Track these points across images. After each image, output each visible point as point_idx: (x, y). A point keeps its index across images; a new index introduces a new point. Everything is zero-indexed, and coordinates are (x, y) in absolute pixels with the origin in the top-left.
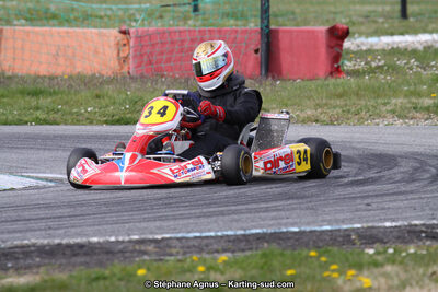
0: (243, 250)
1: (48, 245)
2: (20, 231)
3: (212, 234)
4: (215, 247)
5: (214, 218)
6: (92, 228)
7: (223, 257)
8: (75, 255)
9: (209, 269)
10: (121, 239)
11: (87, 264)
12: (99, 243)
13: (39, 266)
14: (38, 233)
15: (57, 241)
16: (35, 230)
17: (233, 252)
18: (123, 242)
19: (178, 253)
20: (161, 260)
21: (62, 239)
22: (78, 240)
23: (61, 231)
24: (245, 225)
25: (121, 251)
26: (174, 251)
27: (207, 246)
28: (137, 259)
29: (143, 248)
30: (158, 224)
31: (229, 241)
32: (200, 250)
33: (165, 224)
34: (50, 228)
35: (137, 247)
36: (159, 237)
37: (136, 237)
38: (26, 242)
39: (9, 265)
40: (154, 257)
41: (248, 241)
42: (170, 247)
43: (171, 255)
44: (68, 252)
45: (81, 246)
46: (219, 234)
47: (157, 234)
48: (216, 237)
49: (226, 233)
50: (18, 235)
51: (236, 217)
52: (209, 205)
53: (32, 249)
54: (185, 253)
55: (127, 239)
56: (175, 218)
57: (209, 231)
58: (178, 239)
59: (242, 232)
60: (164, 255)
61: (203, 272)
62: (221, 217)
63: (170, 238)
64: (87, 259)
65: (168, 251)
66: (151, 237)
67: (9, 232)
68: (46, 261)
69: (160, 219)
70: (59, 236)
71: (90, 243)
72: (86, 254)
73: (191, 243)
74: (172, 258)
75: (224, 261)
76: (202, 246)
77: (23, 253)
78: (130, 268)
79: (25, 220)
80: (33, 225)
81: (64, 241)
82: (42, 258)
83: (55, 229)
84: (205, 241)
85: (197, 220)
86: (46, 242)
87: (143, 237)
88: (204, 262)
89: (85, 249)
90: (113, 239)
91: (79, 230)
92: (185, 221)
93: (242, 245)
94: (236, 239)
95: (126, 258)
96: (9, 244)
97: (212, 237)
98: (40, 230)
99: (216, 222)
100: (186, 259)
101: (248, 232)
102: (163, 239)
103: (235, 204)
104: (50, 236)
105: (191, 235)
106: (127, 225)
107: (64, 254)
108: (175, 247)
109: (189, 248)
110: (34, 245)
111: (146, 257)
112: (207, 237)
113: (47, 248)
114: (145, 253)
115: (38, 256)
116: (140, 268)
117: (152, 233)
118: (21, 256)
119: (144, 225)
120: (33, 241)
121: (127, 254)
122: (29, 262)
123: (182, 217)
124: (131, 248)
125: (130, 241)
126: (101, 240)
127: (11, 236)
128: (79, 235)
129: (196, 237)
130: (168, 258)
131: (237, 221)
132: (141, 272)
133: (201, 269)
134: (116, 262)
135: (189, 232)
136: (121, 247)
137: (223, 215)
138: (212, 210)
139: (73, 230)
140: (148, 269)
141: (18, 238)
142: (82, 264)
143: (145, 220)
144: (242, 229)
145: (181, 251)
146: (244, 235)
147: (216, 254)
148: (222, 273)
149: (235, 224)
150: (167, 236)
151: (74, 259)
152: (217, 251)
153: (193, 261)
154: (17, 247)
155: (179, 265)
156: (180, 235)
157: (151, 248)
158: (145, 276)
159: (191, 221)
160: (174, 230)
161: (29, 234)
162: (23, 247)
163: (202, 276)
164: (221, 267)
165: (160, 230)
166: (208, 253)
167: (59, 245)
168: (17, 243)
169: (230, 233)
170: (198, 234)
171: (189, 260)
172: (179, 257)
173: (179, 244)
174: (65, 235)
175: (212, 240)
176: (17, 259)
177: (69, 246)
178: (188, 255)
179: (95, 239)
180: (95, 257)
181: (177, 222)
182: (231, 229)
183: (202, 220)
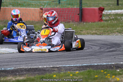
0: (82, 70)
1: (27, 68)
2: (18, 65)
3: (73, 65)
4: (74, 69)
5: (72, 61)
6: (38, 64)
8: (35, 71)
9: (73, 75)
10: (47, 67)
11: (39, 74)
13: (25, 74)
14: (24, 65)
15: (30, 67)
16: (23, 64)
17: (79, 70)
18: (48, 67)
19: (64, 71)
20: (59, 73)
21: (31, 67)
22: (36, 67)
23: (30, 65)
24: (81, 63)
25: (48, 70)
26: (63, 70)
27: (72, 69)
28: (52, 72)
29: (54, 69)
30: (57, 62)
31: (78, 67)
32: (70, 70)
33: (59, 63)
34: (27, 64)
35: (52, 69)
36: (58, 66)
37: (52, 66)
38: (21, 67)
39: (17, 74)
41: (83, 67)
42: (61, 69)
43: (62, 71)
44: (33, 70)
45: (37, 69)
46: (75, 65)
48: (74, 66)
49: (76, 65)
51: (78, 61)
52: (70, 57)
53: (23, 69)
54: (66, 71)
55: (49, 67)
56: (61, 61)
57: (71, 65)
58: (64, 67)
59: (81, 65)
61: (71, 76)
64: (39, 72)
65: (61, 70)
66: (56, 66)
67: (16, 65)
68: (27, 73)
70: (30, 66)
71: (39, 68)
72: (38, 71)
74: (62, 72)
75: (77, 73)
76: (70, 69)
77: (21, 71)
78: (51, 75)
80: (21, 63)
81: (32, 67)
83: (29, 64)
84: (71, 68)
86: (27, 67)
87: (54, 66)
88: (72, 73)
90: (45, 67)
91: (35, 64)
92: (64, 62)
93: (81, 69)
94: (80, 67)
96: (16, 68)
97: (73, 66)
98: (24, 64)
101: (83, 65)
102: (59, 67)
103: (77, 57)
104: (27, 66)
105: (67, 66)
106: (48, 63)
108: (63, 69)
109: (66, 69)
110: (23, 68)
111: (55, 72)
112: (71, 66)
113: (27, 69)
114: (54, 71)
115: (25, 72)
116: (54, 75)
117: (55, 65)
118: (20, 71)
119: (53, 63)
120: (23, 67)
121: (50, 71)
122: (23, 73)
124: (51, 69)
125: (50, 67)
126: (42, 67)
127: (16, 66)
128: (35, 66)
130: (61, 72)
131: (79, 62)
133: (71, 75)
134: (47, 73)
136: (48, 69)
137: (74, 60)
139: (33, 64)
140: (56, 75)
141: (18, 67)
142: (37, 74)
143: (52, 62)
145: (65, 70)
146: (82, 66)
148: (77, 76)
149: (78, 63)
150: (60, 66)
152: (75, 70)
153: (68, 73)
155: (65, 74)
156: (64, 66)
157: (56, 69)
158: (56, 77)
159: (66, 62)
160: (61, 64)
161: (21, 65)
162: (20, 69)
163: (71, 77)
164: (77, 75)
166: (72, 71)
167: (30, 68)
168: (19, 68)
169: (78, 65)
170: (69, 66)
175: (73, 67)
177: (33, 69)
179: (40, 67)
180: (41, 72)
181: (62, 62)
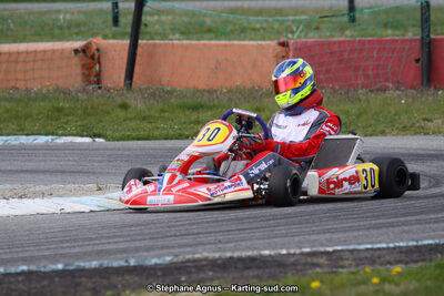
0: (416, 262)
1: (220, 258)
2: (190, 246)
3: (384, 245)
4: (388, 258)
5: (385, 230)
6: (261, 242)
7: (398, 269)
8: (248, 268)
9: (383, 280)
10: (292, 251)
11: (260, 278)
12: (270, 256)
13: (212, 279)
14: (208, 247)
15: (228, 255)
16: (205, 244)
17: (406, 263)
18: (294, 254)
19: (350, 265)
20: (333, 272)
21: (233, 252)
22: (249, 253)
23: (231, 245)
24: (415, 236)
25: (293, 264)
26: (346, 263)
27: (379, 257)
28: (310, 272)
29: (315, 260)
30: (328, 236)
31: (401, 252)
32: (373, 262)
33: (335, 236)
34: (220, 241)
35: (309, 260)
36: (331, 249)
37: (307, 250)
38: (198, 256)
39: (183, 279)
40: (326, 270)
41: (420, 252)
42: (342, 259)
43: (343, 267)
44: (240, 265)
45: (252, 259)
46: (391, 245)
47: (328, 246)
48: (388, 248)
49: (397, 244)
50: (189, 249)
51: (406, 228)
52: (378, 217)
53: (205, 263)
54: (357, 265)
55: (298, 251)
56: (344, 230)
57: (380, 242)
58: (352, 251)
59: (414, 243)
60: (336, 267)
61: (376, 284)
62: (391, 229)
63: (342, 251)
64: (260, 272)
65: (341, 263)
66: (322, 249)
67: (180, 246)
68: (219, 275)
69: (329, 231)
70: (229, 250)
71: (261, 256)
72: (258, 267)
73: (363, 255)
74: (345, 270)
75: (398, 273)
76: (374, 257)
77: (195, 267)
78: (303, 280)
79: (193, 234)
80: (202, 239)
81: (236, 254)
82: (214, 271)
83: (227, 243)
84: (377, 253)
85: (367, 233)
86: (217, 255)
87: (315, 249)
88: (378, 274)
89: (257, 262)
90: (284, 252)
91: (249, 243)
92: (355, 233)
93: (415, 256)
94: (409, 250)
95: (298, 270)
96: (181, 258)
97: (383, 249)
98: (210, 244)
99: (386, 233)
100: (358, 272)
101: (420, 243)
102: (334, 251)
103: (404, 215)
104: (220, 250)
105: (363, 247)
106: (297, 239)
107: (236, 267)
108: (347, 259)
109: (361, 260)
110: (206, 259)
111: (318, 270)
112: (379, 249)
113: (219, 262)
114: (317, 265)
115: (210, 270)
116: (313, 280)
117: (322, 245)
118: (193, 270)
119: (313, 237)
120: (205, 254)
121: (299, 267)
122: (202, 275)
123: (351, 229)
124: (303, 261)
125: (302, 254)
126: (273, 253)
127: (182, 250)
128: (249, 248)
129: (367, 249)
130: (340, 270)
131: (408, 232)
132: (315, 284)
133: (375, 280)
134: (289, 274)
135: (359, 244)
136: (292, 260)
137: (393, 226)
138: (381, 221)
139: (243, 243)
140: (322, 282)
141: (189, 253)
142: (254, 277)
143: (314, 232)
144: (413, 240)
145: (353, 263)
146: (416, 247)
147: (388, 266)
148: (397, 284)
149: (406, 236)
150: (339, 248)
151: (246, 273)
152: (390, 263)
153: (366, 273)
154: (188, 261)
155: (352, 277)
156: (351, 247)
157: (323, 260)
158: (319, 288)
159: (361, 233)
160: (345, 242)
161: (200, 249)
162: (195, 261)
163: (377, 288)
164: (396, 279)
165: (331, 242)
166: (381, 264)
167: (231, 258)
168: (189, 257)
169: (401, 244)
170: (369, 246)
171: (362, 272)
172: (352, 269)
173: (351, 256)
174: (236, 249)
175: (384, 252)
176: (190, 273)
177: (240, 259)
178: (361, 267)
179: (267, 252)
180: (267, 270)
181: (347, 234)
182: (402, 240)
183: (373, 232)
